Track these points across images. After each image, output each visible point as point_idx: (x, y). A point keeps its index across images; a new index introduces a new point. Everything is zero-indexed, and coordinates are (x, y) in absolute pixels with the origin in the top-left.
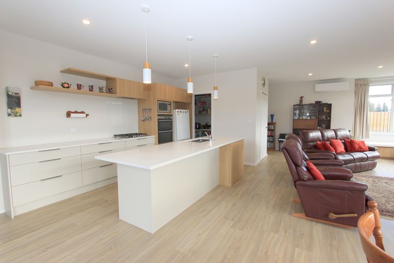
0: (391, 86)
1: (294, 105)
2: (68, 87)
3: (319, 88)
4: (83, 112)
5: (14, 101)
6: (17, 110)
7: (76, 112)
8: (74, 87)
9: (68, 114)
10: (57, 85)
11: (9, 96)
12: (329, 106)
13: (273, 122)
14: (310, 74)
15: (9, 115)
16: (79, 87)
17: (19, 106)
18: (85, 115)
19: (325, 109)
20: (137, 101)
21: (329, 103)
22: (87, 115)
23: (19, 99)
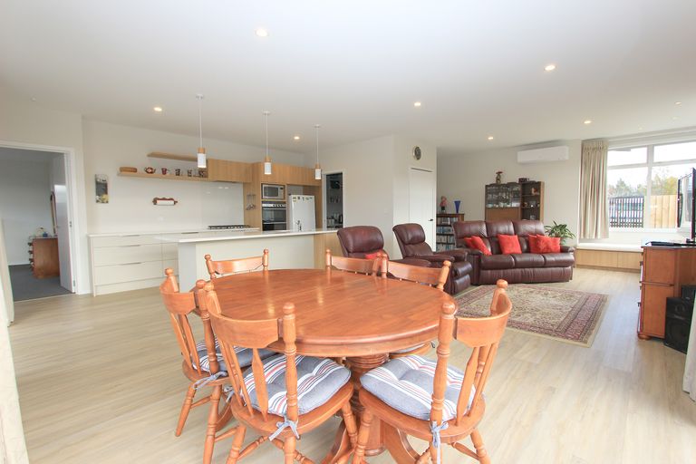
0: (646, 149)
1: (487, 186)
2: (152, 173)
3: (524, 156)
4: (172, 199)
5: (102, 188)
6: (104, 196)
7: (164, 199)
8: (159, 172)
9: (155, 201)
10: (141, 170)
11: (97, 183)
12: (537, 186)
13: (460, 212)
14: (491, 138)
15: (97, 201)
16: (164, 171)
17: (106, 193)
18: (172, 202)
19: (533, 190)
20: (241, 185)
21: (537, 181)
22: (175, 202)
23: (106, 185)
